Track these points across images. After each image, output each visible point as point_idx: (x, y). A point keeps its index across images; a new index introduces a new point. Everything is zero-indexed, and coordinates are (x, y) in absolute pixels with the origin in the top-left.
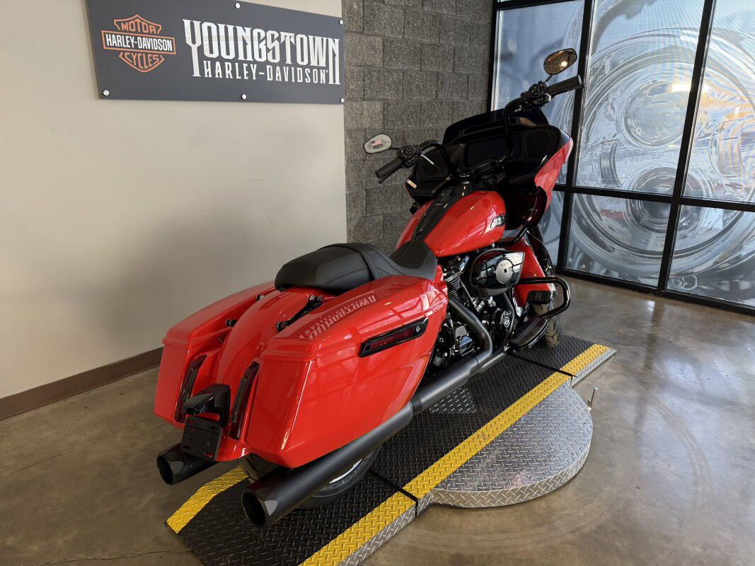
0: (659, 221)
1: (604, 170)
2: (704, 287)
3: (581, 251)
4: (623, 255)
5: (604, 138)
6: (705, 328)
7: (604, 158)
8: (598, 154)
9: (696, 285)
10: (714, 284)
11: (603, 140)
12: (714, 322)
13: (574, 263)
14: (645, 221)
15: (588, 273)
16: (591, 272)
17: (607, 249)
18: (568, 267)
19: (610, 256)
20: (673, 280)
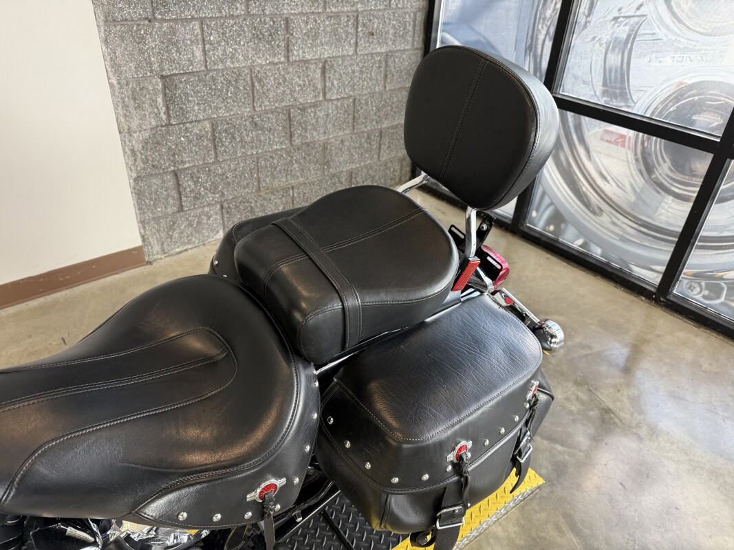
0: (686, 179)
1: (610, 71)
3: (552, 203)
4: (614, 224)
5: (620, 10)
7: (614, 48)
8: (604, 41)
9: (722, 299)
11: (617, 15)
13: (538, 220)
14: (660, 174)
15: (557, 241)
16: (561, 240)
17: (591, 209)
18: (529, 223)
19: (594, 221)
20: (685, 282)
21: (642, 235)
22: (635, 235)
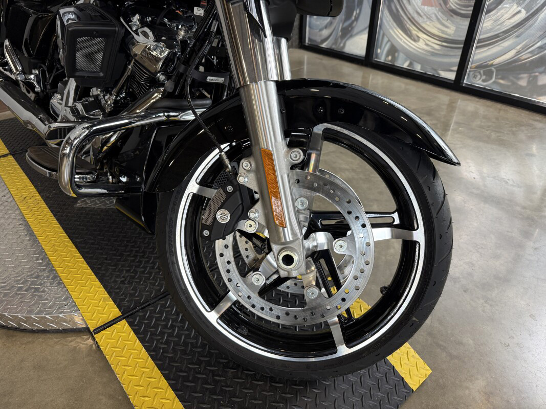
0: (467, 3)
2: (502, 82)
3: (388, 41)
4: (427, 44)
6: (483, 124)
9: (494, 79)
10: (511, 78)
12: (497, 119)
13: (382, 55)
14: (452, 4)
15: (394, 65)
16: (396, 65)
17: (412, 38)
18: (376, 58)
19: (415, 46)
20: (471, 73)
21: (444, 48)
22: (439, 49)
